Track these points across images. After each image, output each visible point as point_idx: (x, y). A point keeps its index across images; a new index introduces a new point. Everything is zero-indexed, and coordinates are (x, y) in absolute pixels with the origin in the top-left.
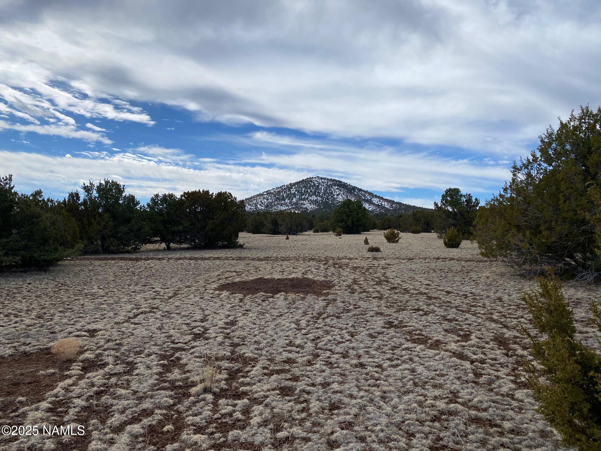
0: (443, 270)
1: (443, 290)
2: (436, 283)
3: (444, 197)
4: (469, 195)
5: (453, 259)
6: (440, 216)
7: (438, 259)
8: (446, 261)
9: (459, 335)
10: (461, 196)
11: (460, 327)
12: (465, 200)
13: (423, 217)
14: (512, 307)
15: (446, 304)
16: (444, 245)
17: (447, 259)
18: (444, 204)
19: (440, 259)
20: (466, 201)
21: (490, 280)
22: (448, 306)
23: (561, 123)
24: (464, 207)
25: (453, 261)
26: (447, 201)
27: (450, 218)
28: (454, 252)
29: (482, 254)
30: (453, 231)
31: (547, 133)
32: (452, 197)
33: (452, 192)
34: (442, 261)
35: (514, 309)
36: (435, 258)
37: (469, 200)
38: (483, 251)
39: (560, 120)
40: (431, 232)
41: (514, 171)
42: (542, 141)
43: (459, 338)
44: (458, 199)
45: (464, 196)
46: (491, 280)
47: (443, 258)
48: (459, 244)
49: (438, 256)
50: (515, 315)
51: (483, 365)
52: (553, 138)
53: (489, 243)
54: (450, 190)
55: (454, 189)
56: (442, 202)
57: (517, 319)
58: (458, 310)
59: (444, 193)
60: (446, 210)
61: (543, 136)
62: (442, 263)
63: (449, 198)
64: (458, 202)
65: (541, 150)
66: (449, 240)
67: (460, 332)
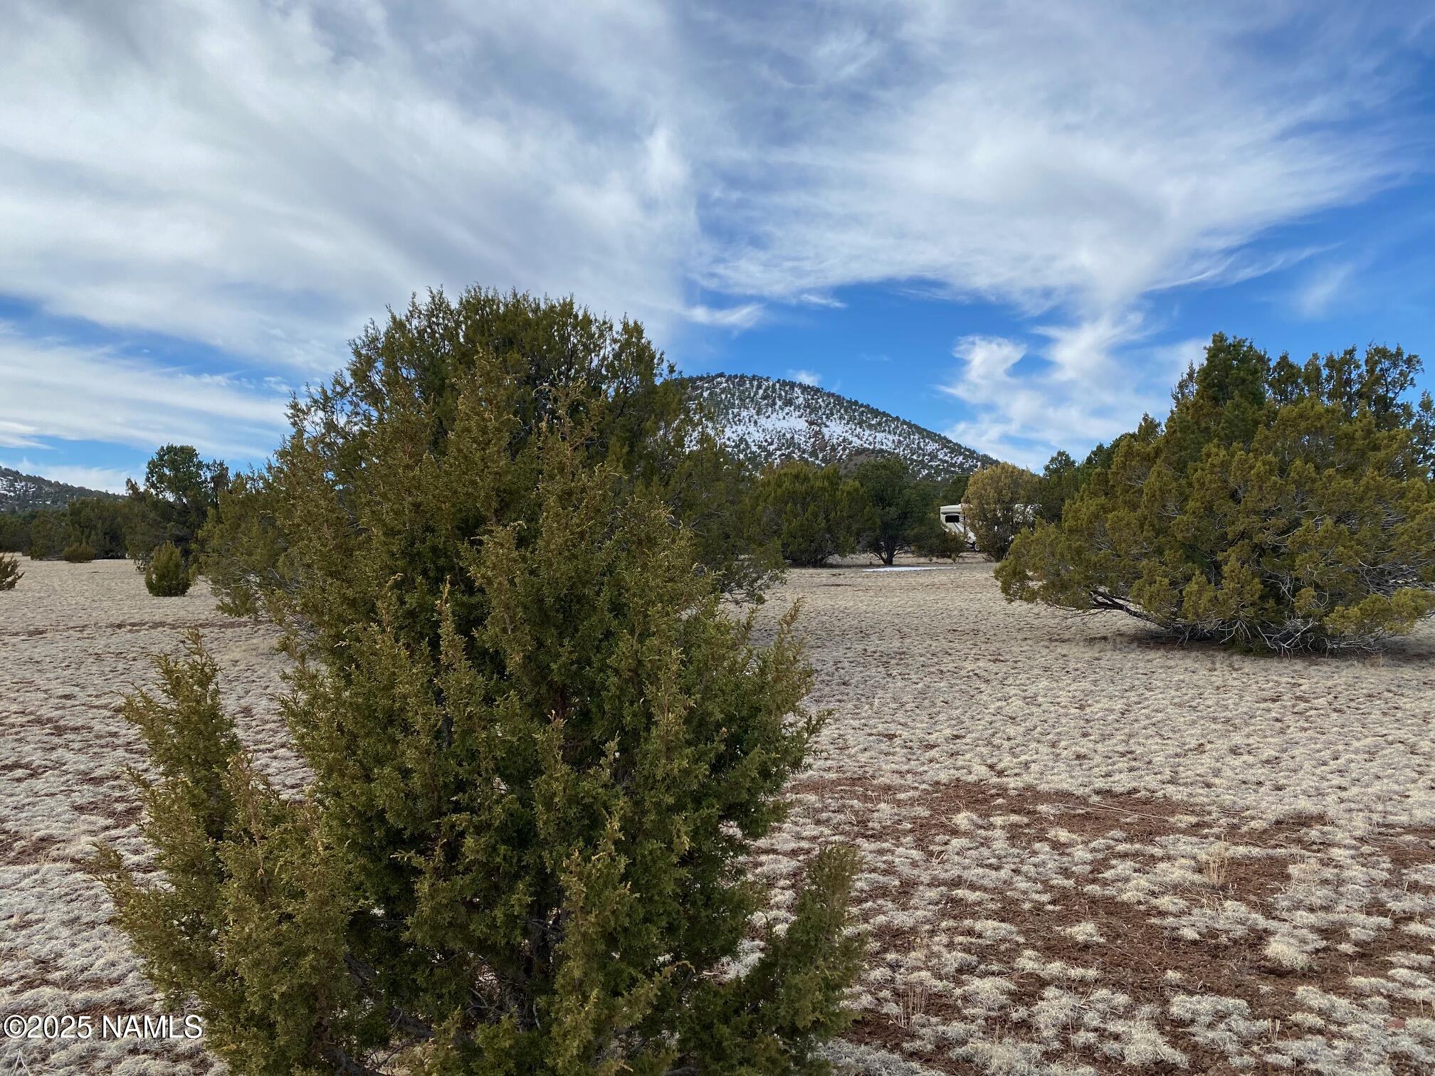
0: (123, 655)
1: (105, 707)
2: (91, 691)
3: (154, 467)
4: (221, 464)
5: (162, 624)
6: (144, 517)
7: (120, 626)
8: (138, 631)
9: (112, 814)
10: (200, 465)
11: (122, 794)
12: (209, 475)
13: (100, 518)
14: (268, 726)
15: (103, 742)
16: (147, 591)
17: (144, 624)
18: (153, 485)
19: (125, 626)
20: (212, 478)
21: (237, 668)
22: (107, 746)
23: (394, 318)
24: (206, 493)
25: (160, 629)
26: (162, 478)
27: (169, 521)
28: (171, 607)
29: (223, 608)
30: (172, 554)
31: (367, 336)
32: (174, 467)
33: (175, 455)
34: (130, 631)
35: (271, 730)
36: (112, 626)
37: (221, 478)
38: (227, 600)
39: (390, 311)
40: (123, 557)
41: (294, 416)
42: (357, 353)
43: (110, 822)
44: (191, 473)
45: (208, 467)
46: (242, 667)
47: (133, 625)
48: (187, 586)
49: (121, 618)
50: (269, 743)
51: (149, 875)
52: (378, 348)
53: (240, 580)
54: (171, 449)
55: (182, 449)
56: (148, 479)
57: (271, 750)
58: (131, 751)
59: (155, 457)
60: (159, 501)
61: (358, 342)
62: (129, 635)
63: (167, 472)
64: (190, 482)
65: (354, 374)
66: (161, 577)
67: (116, 805)
